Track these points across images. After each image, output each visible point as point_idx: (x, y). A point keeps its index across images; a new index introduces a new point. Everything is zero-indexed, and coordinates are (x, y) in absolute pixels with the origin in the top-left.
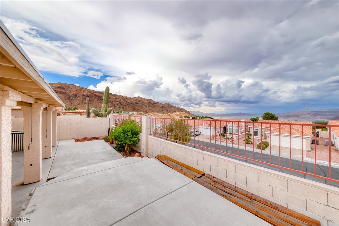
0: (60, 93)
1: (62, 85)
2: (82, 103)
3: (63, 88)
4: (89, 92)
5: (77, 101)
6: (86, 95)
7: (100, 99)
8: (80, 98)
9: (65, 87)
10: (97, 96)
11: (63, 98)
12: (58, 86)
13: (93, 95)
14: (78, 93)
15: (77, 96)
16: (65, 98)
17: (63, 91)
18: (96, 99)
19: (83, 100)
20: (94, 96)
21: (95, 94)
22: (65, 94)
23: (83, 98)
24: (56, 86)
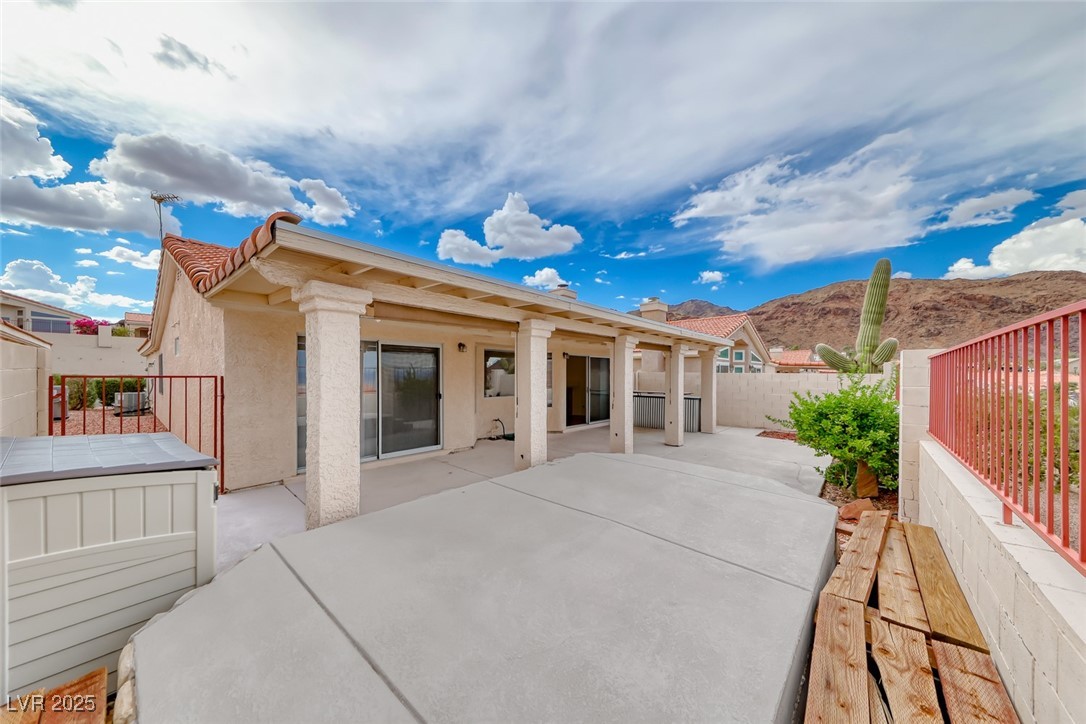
0: (835, 314)
1: (843, 288)
2: (910, 335)
3: (845, 298)
4: (940, 291)
5: (892, 329)
6: (927, 304)
7: (996, 312)
8: (903, 320)
9: (849, 294)
10: (980, 300)
11: (843, 327)
12: (832, 293)
13: (962, 301)
14: (896, 303)
15: (892, 315)
16: (849, 326)
17: (844, 305)
18: (976, 314)
19: (913, 326)
20: (967, 302)
21: (968, 292)
22: (851, 314)
23: (915, 317)
24: (826, 296)
